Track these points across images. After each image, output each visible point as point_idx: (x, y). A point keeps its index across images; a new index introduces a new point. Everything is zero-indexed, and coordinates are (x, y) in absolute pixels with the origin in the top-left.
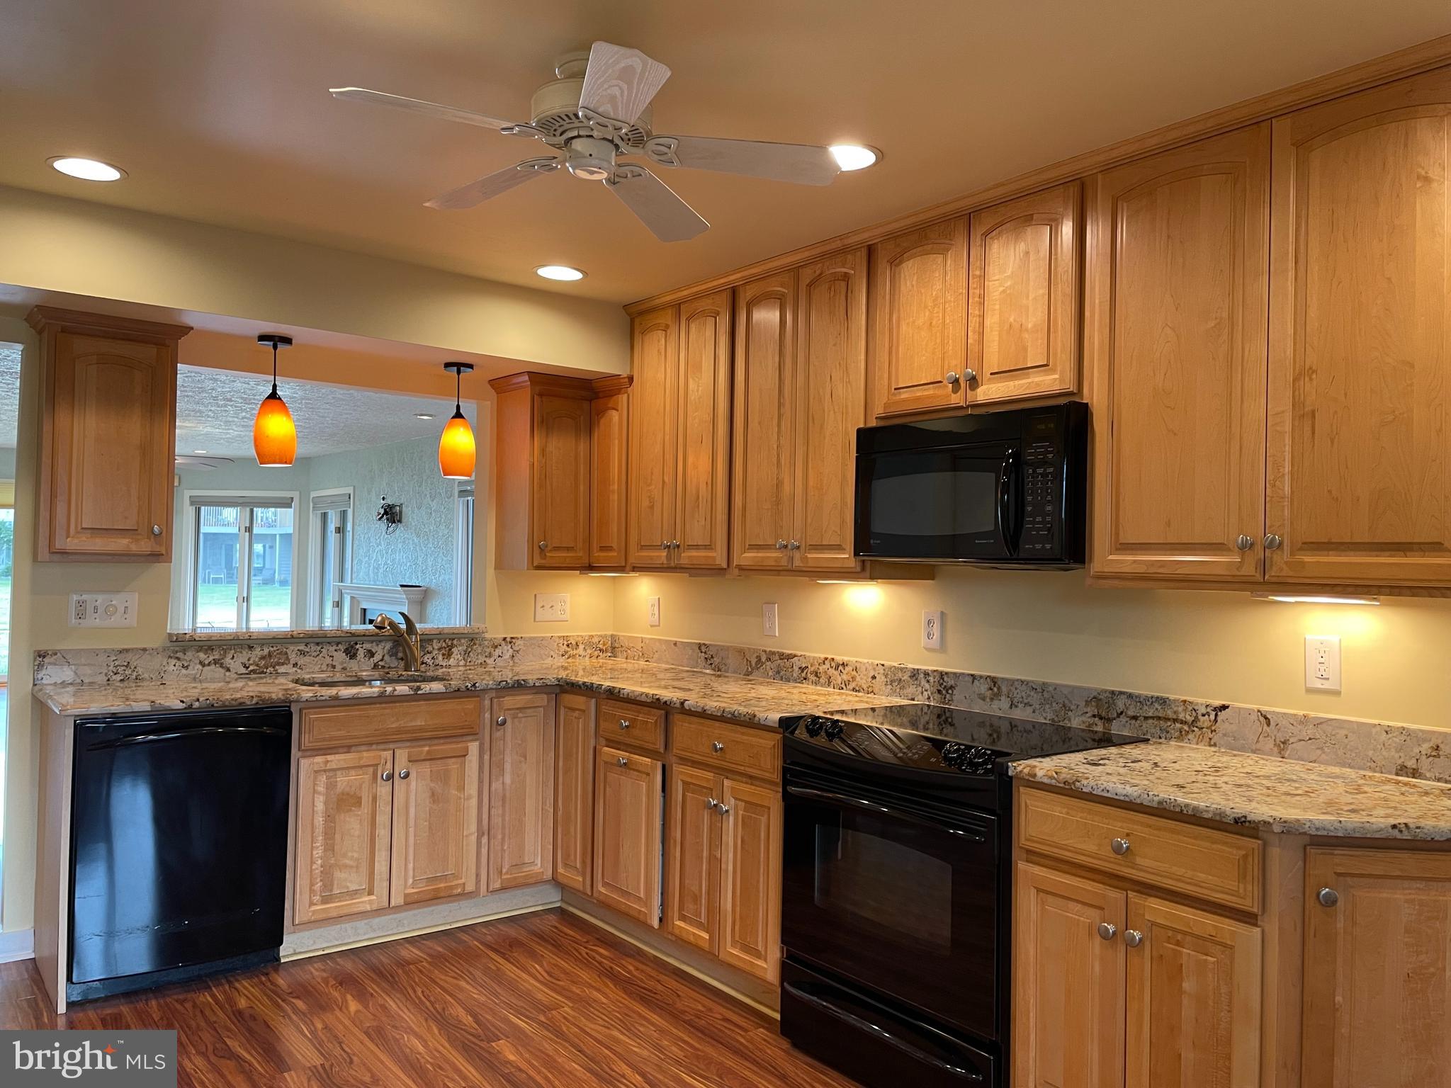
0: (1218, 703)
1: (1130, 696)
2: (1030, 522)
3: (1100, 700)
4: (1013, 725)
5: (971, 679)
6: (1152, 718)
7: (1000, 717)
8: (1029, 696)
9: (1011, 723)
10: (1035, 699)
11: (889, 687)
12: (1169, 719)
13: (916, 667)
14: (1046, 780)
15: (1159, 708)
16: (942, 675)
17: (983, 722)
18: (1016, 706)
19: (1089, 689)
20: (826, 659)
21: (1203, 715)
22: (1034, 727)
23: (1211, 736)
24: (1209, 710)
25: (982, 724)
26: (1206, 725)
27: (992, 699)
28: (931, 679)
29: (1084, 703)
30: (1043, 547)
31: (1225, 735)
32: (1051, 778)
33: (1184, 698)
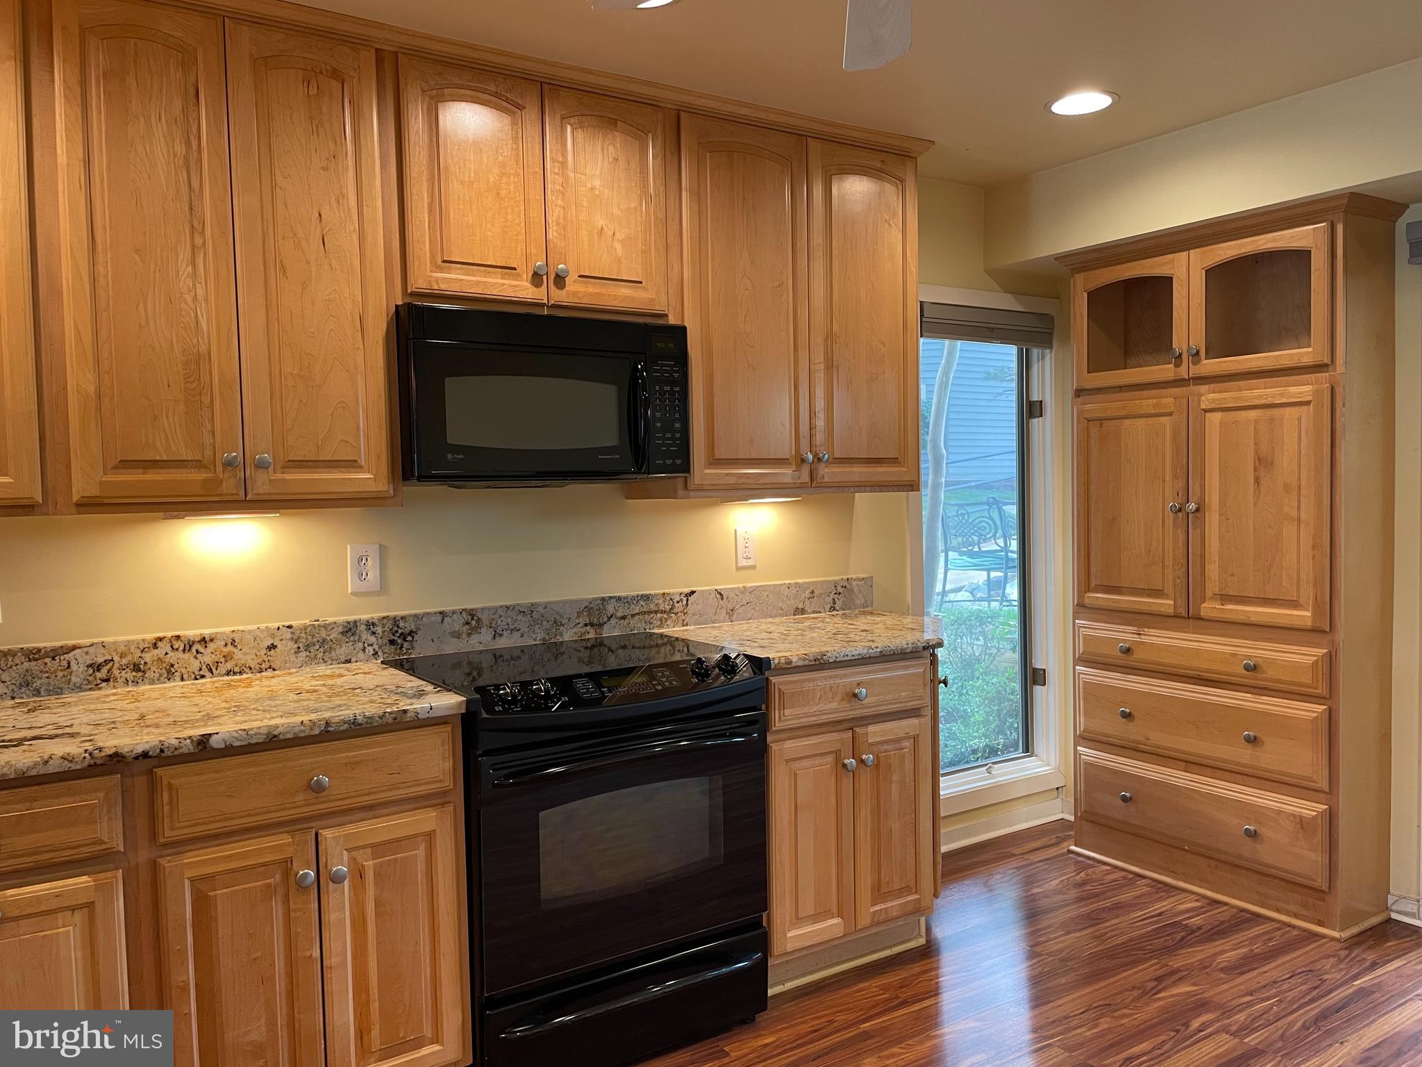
0: (687, 590)
1: (619, 599)
2: (659, 438)
3: (592, 608)
4: (497, 656)
5: (439, 618)
6: (638, 614)
7: (481, 652)
8: (516, 621)
9: (495, 655)
10: (523, 622)
11: (304, 654)
12: (652, 612)
13: (351, 618)
14: (800, 663)
15: (644, 604)
16: (395, 620)
17: (459, 663)
18: (501, 635)
19: (581, 600)
20: (161, 639)
21: (678, 602)
22: (522, 651)
23: (684, 618)
24: (682, 597)
25: (458, 665)
26: (680, 609)
27: (469, 635)
28: (379, 630)
29: (576, 615)
30: (674, 462)
31: (694, 614)
32: (804, 659)
33: (661, 592)
